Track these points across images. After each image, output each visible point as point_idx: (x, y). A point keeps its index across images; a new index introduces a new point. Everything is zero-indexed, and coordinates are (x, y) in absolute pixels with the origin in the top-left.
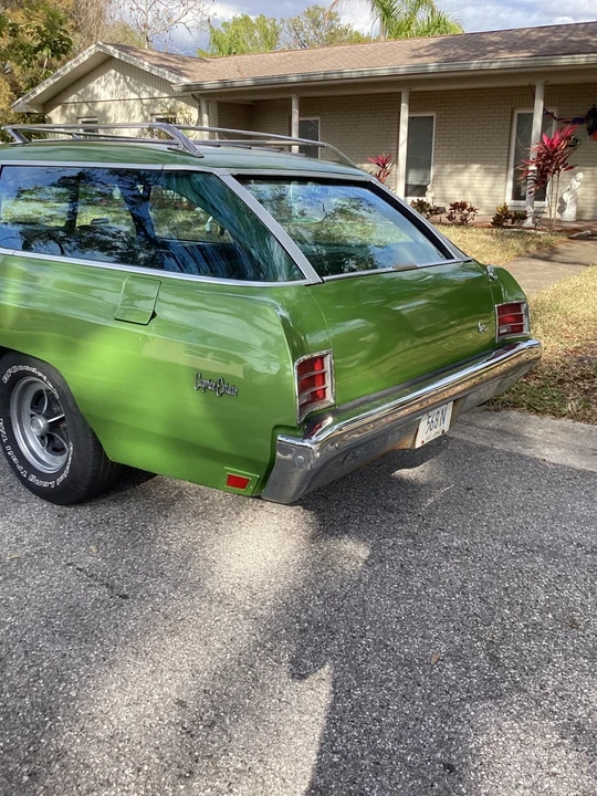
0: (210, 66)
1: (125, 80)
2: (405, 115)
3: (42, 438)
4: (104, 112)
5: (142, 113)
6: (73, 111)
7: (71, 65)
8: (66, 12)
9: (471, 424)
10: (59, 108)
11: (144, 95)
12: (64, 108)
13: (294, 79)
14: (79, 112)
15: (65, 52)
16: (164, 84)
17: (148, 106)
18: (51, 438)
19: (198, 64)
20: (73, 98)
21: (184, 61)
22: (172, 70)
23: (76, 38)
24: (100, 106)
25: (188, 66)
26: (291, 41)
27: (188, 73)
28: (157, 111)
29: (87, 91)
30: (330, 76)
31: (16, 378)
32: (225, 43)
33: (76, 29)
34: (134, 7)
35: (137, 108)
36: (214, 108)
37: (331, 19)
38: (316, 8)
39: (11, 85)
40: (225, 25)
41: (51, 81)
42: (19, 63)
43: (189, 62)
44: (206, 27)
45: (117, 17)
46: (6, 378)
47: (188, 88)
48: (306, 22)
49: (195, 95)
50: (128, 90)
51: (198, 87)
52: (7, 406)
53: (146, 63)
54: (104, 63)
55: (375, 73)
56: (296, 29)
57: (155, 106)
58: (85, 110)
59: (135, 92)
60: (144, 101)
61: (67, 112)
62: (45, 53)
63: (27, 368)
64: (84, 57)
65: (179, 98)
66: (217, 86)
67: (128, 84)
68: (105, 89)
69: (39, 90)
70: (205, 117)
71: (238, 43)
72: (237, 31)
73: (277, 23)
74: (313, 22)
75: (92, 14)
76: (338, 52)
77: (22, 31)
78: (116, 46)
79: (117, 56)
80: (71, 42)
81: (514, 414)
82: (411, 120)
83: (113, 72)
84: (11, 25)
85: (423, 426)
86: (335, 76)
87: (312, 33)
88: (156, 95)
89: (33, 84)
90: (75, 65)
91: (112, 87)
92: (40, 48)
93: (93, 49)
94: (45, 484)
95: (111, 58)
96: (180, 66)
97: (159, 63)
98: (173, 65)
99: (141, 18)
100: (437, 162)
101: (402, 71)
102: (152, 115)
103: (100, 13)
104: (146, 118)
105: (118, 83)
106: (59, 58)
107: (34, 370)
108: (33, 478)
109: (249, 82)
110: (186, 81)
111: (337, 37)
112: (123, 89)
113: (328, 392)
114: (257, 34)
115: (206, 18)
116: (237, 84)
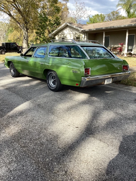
0: (88, 26)
1: (70, 30)
2: (127, 35)
3: (53, 82)
4: (66, 36)
5: (73, 36)
6: (60, 36)
7: (60, 27)
8: (60, 16)
9: (122, 88)
10: (57, 35)
11: (74, 33)
12: (58, 36)
13: (104, 28)
14: (61, 36)
15: (59, 25)
16: (78, 30)
17: (75, 35)
18: (54, 82)
19: (85, 26)
20: (60, 34)
21: (82, 25)
22: (80, 27)
23: (61, 21)
24: (65, 35)
25: (83, 26)
26: (108, 19)
27: (83, 28)
28: (76, 36)
29: (63, 32)
30: (111, 28)
31: (50, 74)
32: (93, 20)
33: (62, 19)
34: (74, 14)
35: (72, 35)
36: (88, 34)
37: (117, 14)
38: (114, 11)
39: (48, 31)
40: (93, 16)
41: (56, 30)
42: (50, 27)
43: (83, 25)
44: (88, 17)
45: (70, 16)
46: (49, 74)
47: (82, 31)
48: (111, 15)
49: (84, 32)
50: (71, 32)
51: (85, 31)
52: (49, 78)
53: (75, 26)
54: (67, 26)
55: (121, 26)
56: (109, 16)
57: (76, 35)
58: (62, 36)
59: (72, 32)
60: (74, 34)
61: (59, 36)
62: (55, 25)
63: (52, 72)
64: (63, 25)
65: (81, 33)
66: (88, 30)
67: (71, 30)
68: (67, 32)
69: (54, 32)
70: (86, 37)
71: (95, 20)
72: (95, 18)
73: (105, 15)
74: (113, 15)
75: (65, 16)
76: (115, 22)
77: (51, 21)
78: (69, 23)
79: (69, 25)
80: (60, 22)
81: (131, 87)
82: (129, 36)
83: (68, 28)
84: (49, 20)
85: (106, 81)
86: (113, 27)
87: (112, 17)
88: (76, 32)
89: (53, 31)
90: (61, 27)
91: (68, 31)
92: (54, 24)
93: (64, 24)
94: (53, 89)
95: (68, 25)
96: (81, 27)
97: (77, 26)
98: (80, 26)
99: (75, 16)
100: (135, 44)
101: (127, 26)
102: (75, 36)
103: (67, 16)
104: (74, 37)
105: (69, 30)
106: (58, 26)
107: (52, 73)
108: (51, 88)
109: (95, 29)
110: (82, 29)
111: (118, 17)
112: (70, 32)
113: (90, 73)
114: (100, 18)
115: (88, 16)
116: (92, 30)
